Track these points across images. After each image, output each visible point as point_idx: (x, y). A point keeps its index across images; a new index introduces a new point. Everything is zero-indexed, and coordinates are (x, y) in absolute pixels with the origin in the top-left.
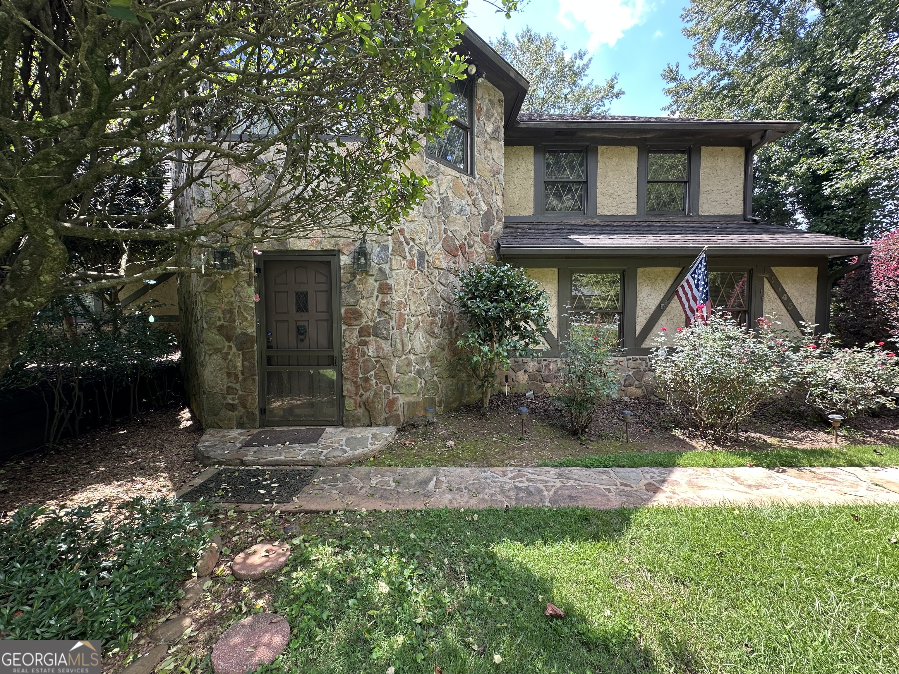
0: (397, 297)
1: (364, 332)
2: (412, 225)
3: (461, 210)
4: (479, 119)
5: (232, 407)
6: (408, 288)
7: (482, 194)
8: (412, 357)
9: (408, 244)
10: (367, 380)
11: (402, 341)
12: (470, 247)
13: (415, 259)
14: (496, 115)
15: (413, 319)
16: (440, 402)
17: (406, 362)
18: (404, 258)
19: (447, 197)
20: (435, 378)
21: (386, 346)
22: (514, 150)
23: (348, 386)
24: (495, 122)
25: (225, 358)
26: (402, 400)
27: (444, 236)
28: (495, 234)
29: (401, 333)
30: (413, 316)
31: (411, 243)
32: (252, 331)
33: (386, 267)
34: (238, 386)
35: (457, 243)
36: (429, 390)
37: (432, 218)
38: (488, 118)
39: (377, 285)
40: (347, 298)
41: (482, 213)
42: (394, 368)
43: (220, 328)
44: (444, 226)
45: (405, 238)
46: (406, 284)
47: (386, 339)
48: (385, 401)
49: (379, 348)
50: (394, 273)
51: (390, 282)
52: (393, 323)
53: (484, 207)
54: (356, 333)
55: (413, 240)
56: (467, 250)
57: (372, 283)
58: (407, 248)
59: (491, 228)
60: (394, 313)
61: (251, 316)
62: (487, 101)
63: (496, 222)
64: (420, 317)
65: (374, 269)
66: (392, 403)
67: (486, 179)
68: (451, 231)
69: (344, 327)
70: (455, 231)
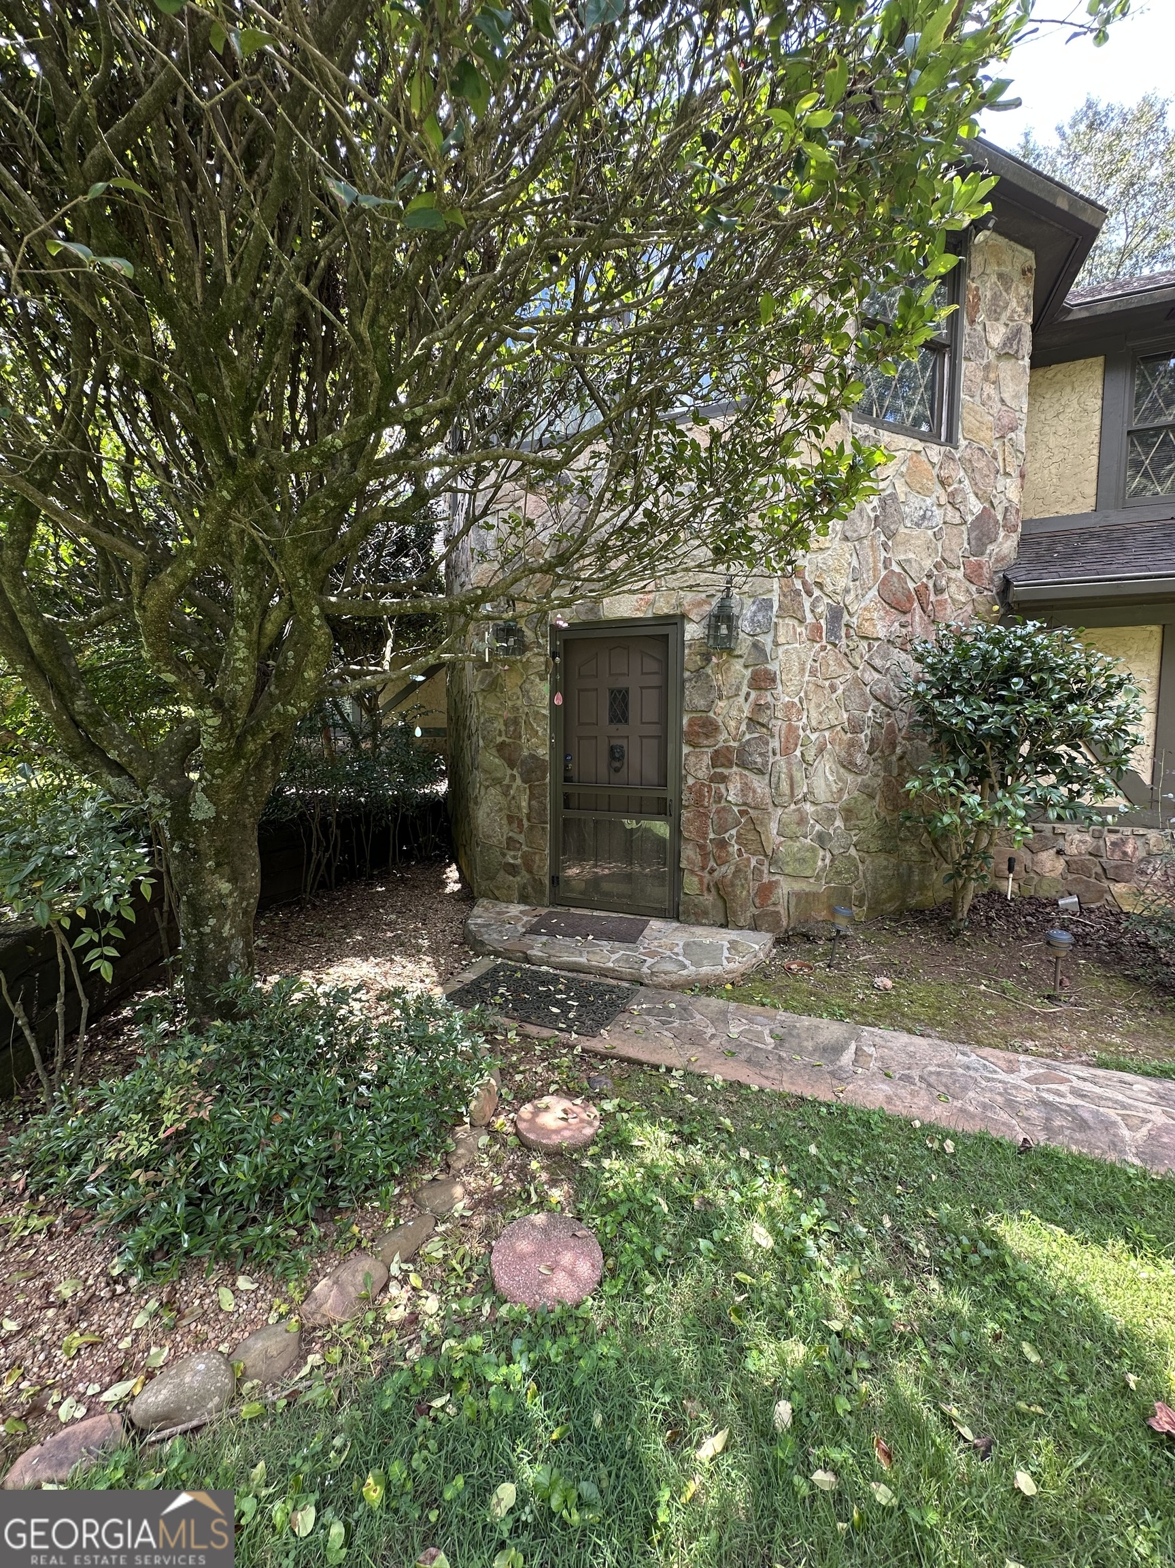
0: (784, 695)
1: (721, 758)
2: (820, 557)
3: (924, 517)
4: (972, 322)
5: (512, 870)
6: (806, 678)
7: (974, 483)
8: (808, 808)
9: (809, 594)
10: (722, 844)
11: (791, 778)
12: (939, 591)
13: (822, 622)
14: (1014, 304)
15: (813, 737)
16: (861, 899)
17: (796, 817)
18: (801, 621)
19: (893, 496)
20: (853, 851)
21: (759, 785)
22: (1050, 374)
23: (689, 853)
24: (1011, 319)
25: (505, 794)
26: (785, 887)
27: (883, 573)
28: (997, 561)
29: (789, 763)
30: (814, 730)
31: (817, 592)
32: (543, 752)
33: (766, 640)
34: (521, 838)
35: (911, 585)
36: (839, 873)
37: (860, 539)
38: (995, 315)
39: (748, 673)
40: (694, 698)
41: (970, 519)
42: (774, 827)
43: (501, 747)
44: (883, 554)
45: (804, 583)
46: (803, 670)
47: (761, 772)
48: (753, 886)
49: (746, 788)
50: (781, 650)
51: (773, 667)
52: (775, 744)
53: (975, 506)
54: (707, 760)
55: (820, 585)
56: (932, 598)
57: (739, 671)
58: (807, 602)
59: (990, 547)
60: (778, 725)
61: (543, 729)
62: (994, 278)
63: (1002, 534)
64: (827, 734)
65: (743, 645)
66: (766, 890)
67: (983, 445)
68: (899, 563)
69: (686, 749)
70: (908, 561)
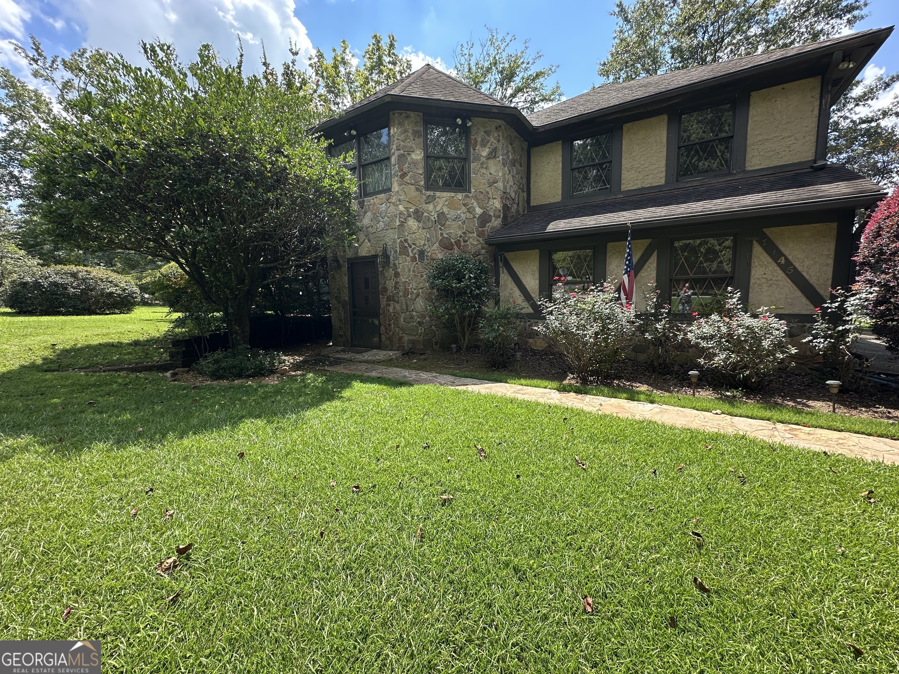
0: (403, 279)
1: (389, 299)
2: (413, 236)
3: (456, 218)
4: (474, 149)
5: (341, 336)
6: (411, 273)
7: (478, 204)
8: (414, 313)
9: (410, 247)
10: (390, 325)
11: (407, 304)
12: (465, 241)
13: (417, 256)
14: (493, 140)
15: (415, 291)
16: (436, 343)
17: (409, 316)
18: (408, 256)
19: (443, 213)
20: (433, 327)
21: (398, 306)
22: (545, 148)
23: (382, 328)
24: (491, 145)
25: (338, 312)
26: (406, 338)
27: (440, 238)
28: (491, 229)
29: (406, 300)
30: (415, 289)
31: (413, 246)
32: (347, 298)
33: (396, 262)
34: (343, 326)
35: (453, 241)
36: (427, 334)
37: (429, 228)
38: (484, 145)
39: (393, 272)
40: (381, 280)
41: (477, 216)
42: (402, 319)
43: (336, 297)
44: (440, 232)
45: (408, 244)
46: (409, 271)
47: (398, 303)
48: (397, 337)
49: (395, 308)
50: (401, 265)
51: (399, 270)
52: (401, 294)
53: (479, 211)
54: (385, 299)
55: (414, 244)
56: (462, 244)
57: (391, 271)
58: (410, 250)
59: (488, 225)
60: (401, 288)
61: (346, 291)
62: (482, 133)
63: (493, 219)
64: (420, 291)
65: (391, 265)
66: (401, 338)
67: (481, 190)
68: (447, 234)
69: (381, 296)
70: (451, 233)
